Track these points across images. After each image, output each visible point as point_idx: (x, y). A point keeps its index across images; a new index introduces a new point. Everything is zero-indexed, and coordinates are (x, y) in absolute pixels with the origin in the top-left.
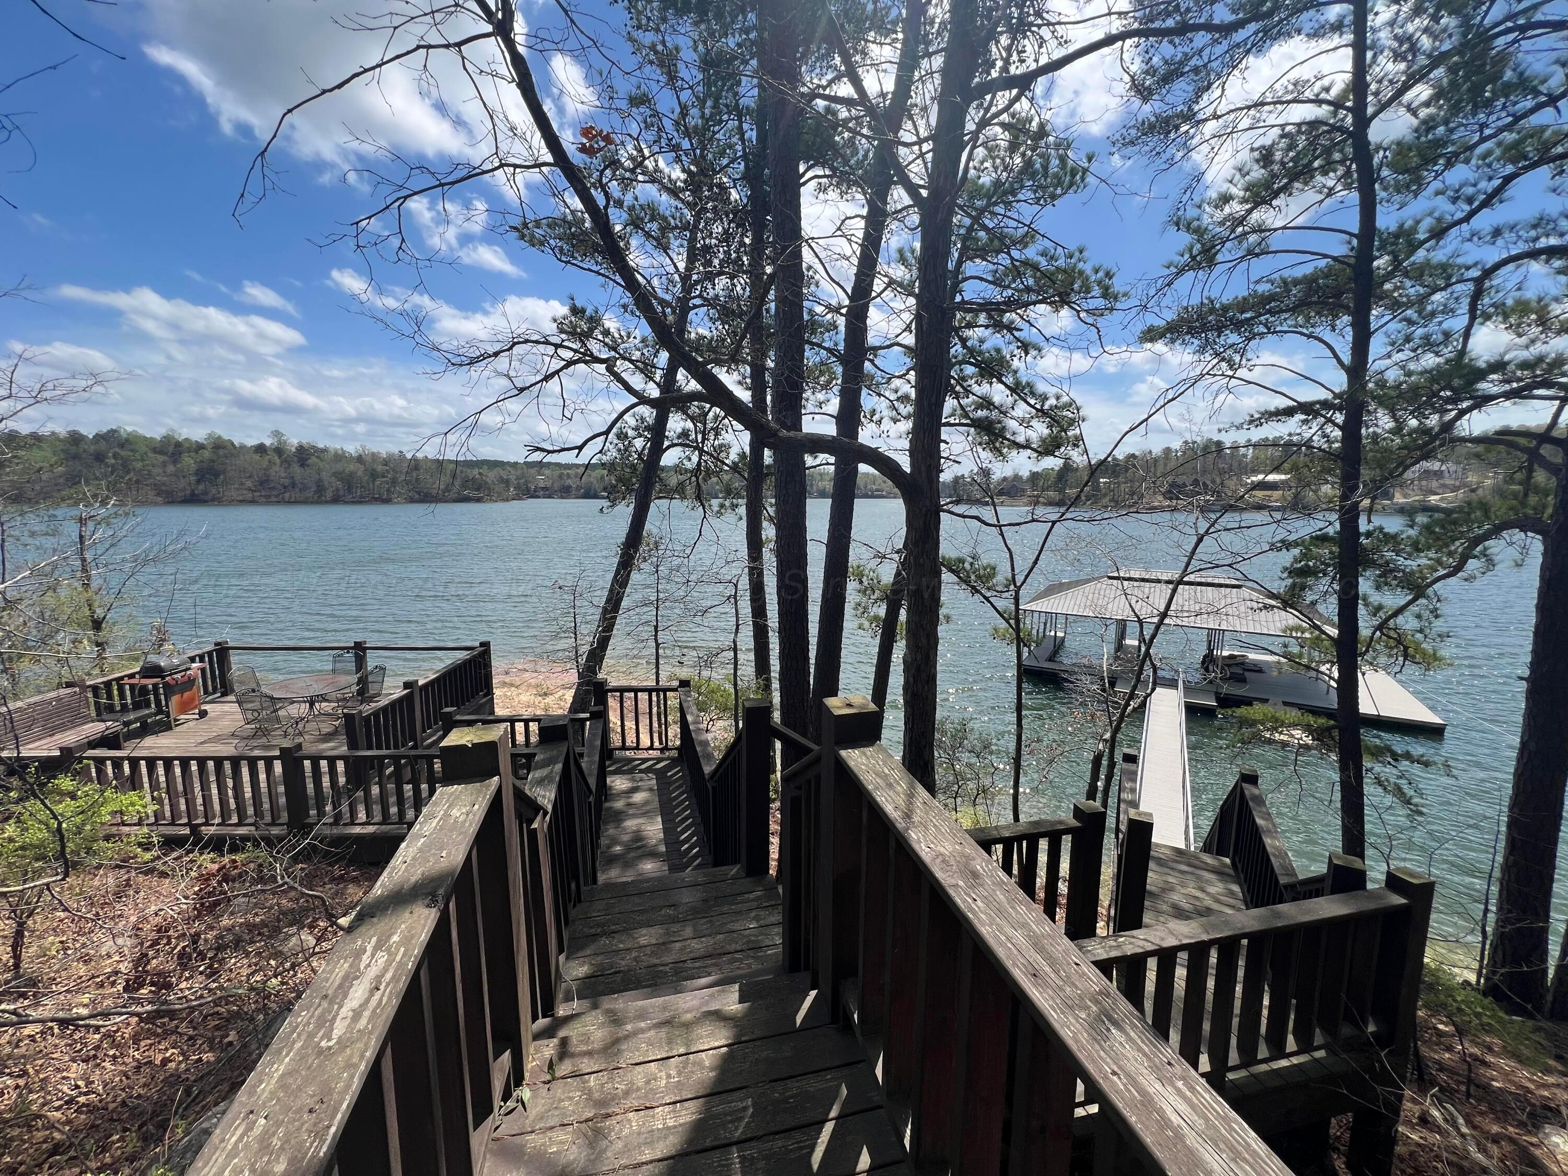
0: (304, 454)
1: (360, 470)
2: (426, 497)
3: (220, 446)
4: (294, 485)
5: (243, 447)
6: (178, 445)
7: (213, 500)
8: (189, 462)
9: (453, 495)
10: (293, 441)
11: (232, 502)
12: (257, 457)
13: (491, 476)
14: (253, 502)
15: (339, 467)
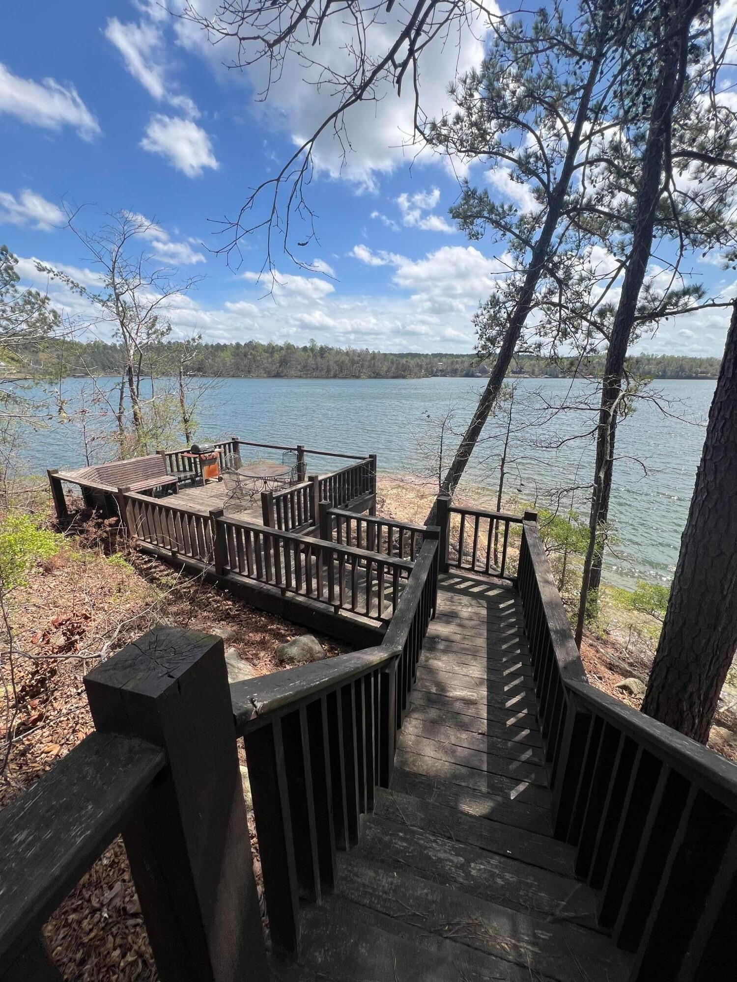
0: (324, 351)
1: (346, 360)
2: (377, 375)
3: (289, 348)
4: (317, 368)
5: (298, 348)
6: (273, 348)
7: (286, 375)
8: (277, 356)
9: (391, 374)
10: (319, 344)
11: (292, 377)
12: (303, 353)
13: (412, 362)
14: (300, 377)
15: (338, 358)
